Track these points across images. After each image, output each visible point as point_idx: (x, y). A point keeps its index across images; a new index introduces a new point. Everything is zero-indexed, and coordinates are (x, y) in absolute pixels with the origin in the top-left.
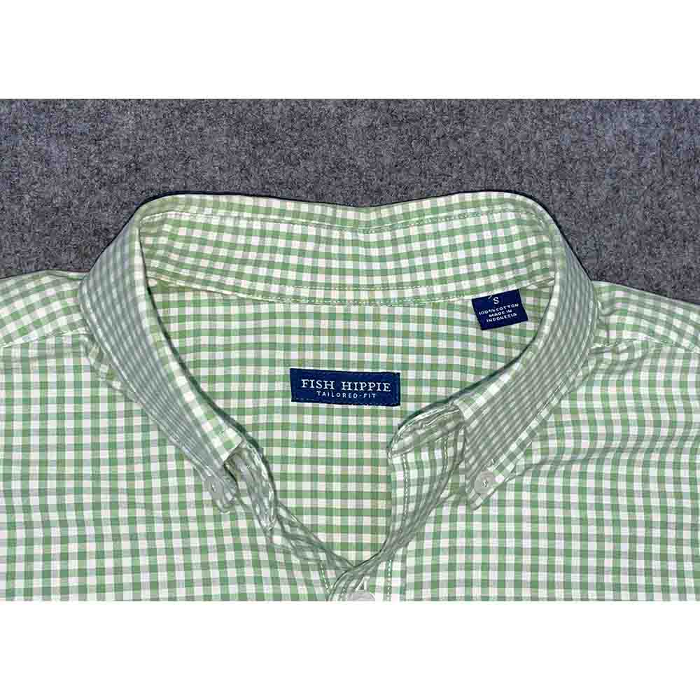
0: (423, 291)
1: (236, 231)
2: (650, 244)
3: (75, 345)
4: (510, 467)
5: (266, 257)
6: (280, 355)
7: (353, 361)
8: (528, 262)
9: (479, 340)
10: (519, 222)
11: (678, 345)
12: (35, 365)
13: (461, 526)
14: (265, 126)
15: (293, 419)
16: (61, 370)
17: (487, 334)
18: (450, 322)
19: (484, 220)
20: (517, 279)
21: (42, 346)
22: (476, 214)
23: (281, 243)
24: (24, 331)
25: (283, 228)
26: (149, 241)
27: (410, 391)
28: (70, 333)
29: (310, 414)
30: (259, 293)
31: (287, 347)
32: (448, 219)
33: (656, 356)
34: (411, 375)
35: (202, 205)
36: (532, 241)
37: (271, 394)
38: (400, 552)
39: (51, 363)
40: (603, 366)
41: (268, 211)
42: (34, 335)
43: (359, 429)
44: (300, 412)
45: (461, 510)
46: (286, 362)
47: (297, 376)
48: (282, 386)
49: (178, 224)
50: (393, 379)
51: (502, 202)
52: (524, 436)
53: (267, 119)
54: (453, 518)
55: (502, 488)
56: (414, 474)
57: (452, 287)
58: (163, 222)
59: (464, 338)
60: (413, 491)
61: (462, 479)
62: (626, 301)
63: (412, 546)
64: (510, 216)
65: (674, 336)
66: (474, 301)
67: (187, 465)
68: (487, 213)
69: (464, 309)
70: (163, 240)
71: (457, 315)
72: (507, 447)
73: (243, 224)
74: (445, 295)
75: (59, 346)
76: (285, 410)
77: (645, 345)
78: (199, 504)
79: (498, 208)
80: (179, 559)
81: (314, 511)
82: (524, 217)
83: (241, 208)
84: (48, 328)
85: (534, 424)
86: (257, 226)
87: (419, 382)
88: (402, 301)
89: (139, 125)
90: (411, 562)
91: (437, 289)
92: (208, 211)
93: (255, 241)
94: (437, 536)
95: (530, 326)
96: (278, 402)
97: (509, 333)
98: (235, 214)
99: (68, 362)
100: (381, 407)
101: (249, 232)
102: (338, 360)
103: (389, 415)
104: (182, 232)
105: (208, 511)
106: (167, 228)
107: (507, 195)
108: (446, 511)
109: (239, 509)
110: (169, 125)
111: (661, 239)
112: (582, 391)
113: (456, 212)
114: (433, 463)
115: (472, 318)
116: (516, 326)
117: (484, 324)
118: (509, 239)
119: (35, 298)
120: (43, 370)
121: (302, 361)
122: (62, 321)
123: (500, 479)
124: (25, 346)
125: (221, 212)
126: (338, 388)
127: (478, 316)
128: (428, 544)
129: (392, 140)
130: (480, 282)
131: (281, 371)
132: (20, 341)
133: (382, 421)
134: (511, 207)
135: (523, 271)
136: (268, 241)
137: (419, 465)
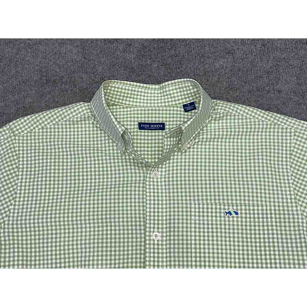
0: (170, 103)
1: (125, 89)
2: (228, 91)
3: (88, 117)
4: (191, 143)
5: (132, 96)
6: (136, 119)
7: (154, 120)
8: (195, 95)
9: (184, 115)
10: (192, 85)
11: (232, 113)
12: (79, 123)
13: (179, 157)
14: (133, 68)
15: (139, 134)
16: (85, 124)
17: (186, 113)
18: (177, 111)
19: (184, 85)
20: (193, 99)
21: (81, 118)
22: (182, 84)
23: (136, 93)
24: (77, 114)
25: (137, 89)
26: (105, 91)
27: (167, 127)
28: (87, 114)
29: (143, 132)
30: (131, 105)
31: (138, 118)
32: (175, 85)
33: (227, 116)
34: (168, 123)
35: (117, 83)
36: (195, 90)
37: (134, 128)
38: (165, 163)
39: (83, 122)
40: (213, 118)
41: (133, 85)
42: (79, 115)
43: (155, 136)
44: (141, 132)
45: (180, 154)
46: (137, 121)
47: (140, 124)
48: (137, 126)
49: (112, 87)
50: (163, 124)
51: (187, 81)
52: (194, 135)
53: (133, 66)
54: (178, 155)
55: (189, 148)
56: (169, 143)
57: (177, 102)
58: (108, 86)
59: (181, 114)
60: (168, 147)
61: (180, 145)
62: (220, 103)
63: (168, 162)
64: (190, 84)
65: (231, 111)
66: (183, 105)
67: (115, 144)
68: (184, 84)
69: (181, 107)
70: (108, 91)
71: (179, 109)
72: (190, 138)
73: (127, 88)
74: (176, 104)
75: (85, 118)
76: (137, 132)
77: (223, 113)
78: (117, 153)
79: (187, 82)
80: (113, 165)
81: (144, 154)
82: (193, 84)
83: (127, 84)
84: (82, 113)
85: (197, 133)
86: (130, 88)
87: (169, 125)
88: (165, 106)
89: (103, 69)
90: (167, 165)
91: (174, 103)
92: (119, 84)
93: (130, 92)
94: (173, 159)
95: (196, 111)
96: (136, 130)
97: (191, 113)
98: (125, 85)
99: (87, 122)
100: (160, 131)
101: (128, 90)
102: (150, 120)
103: (162, 132)
104: (113, 89)
105: (120, 155)
106: (109, 88)
107: (188, 79)
108: (176, 153)
109: (127, 154)
110: (110, 69)
111: (231, 90)
112: (209, 125)
113: (177, 84)
114: (173, 141)
115: (183, 109)
116: (193, 111)
117: (186, 111)
118: (190, 90)
119: (79, 107)
120: (82, 124)
121: (141, 121)
122: (85, 112)
123: (189, 146)
124: (77, 118)
125: (122, 85)
126: (150, 127)
127: (184, 109)
128: (171, 161)
129: (163, 69)
130: (184, 100)
131: (136, 123)
132: (76, 117)
133: (160, 134)
134: (189, 82)
135: (194, 97)
136: (133, 92)
137: (170, 141)
